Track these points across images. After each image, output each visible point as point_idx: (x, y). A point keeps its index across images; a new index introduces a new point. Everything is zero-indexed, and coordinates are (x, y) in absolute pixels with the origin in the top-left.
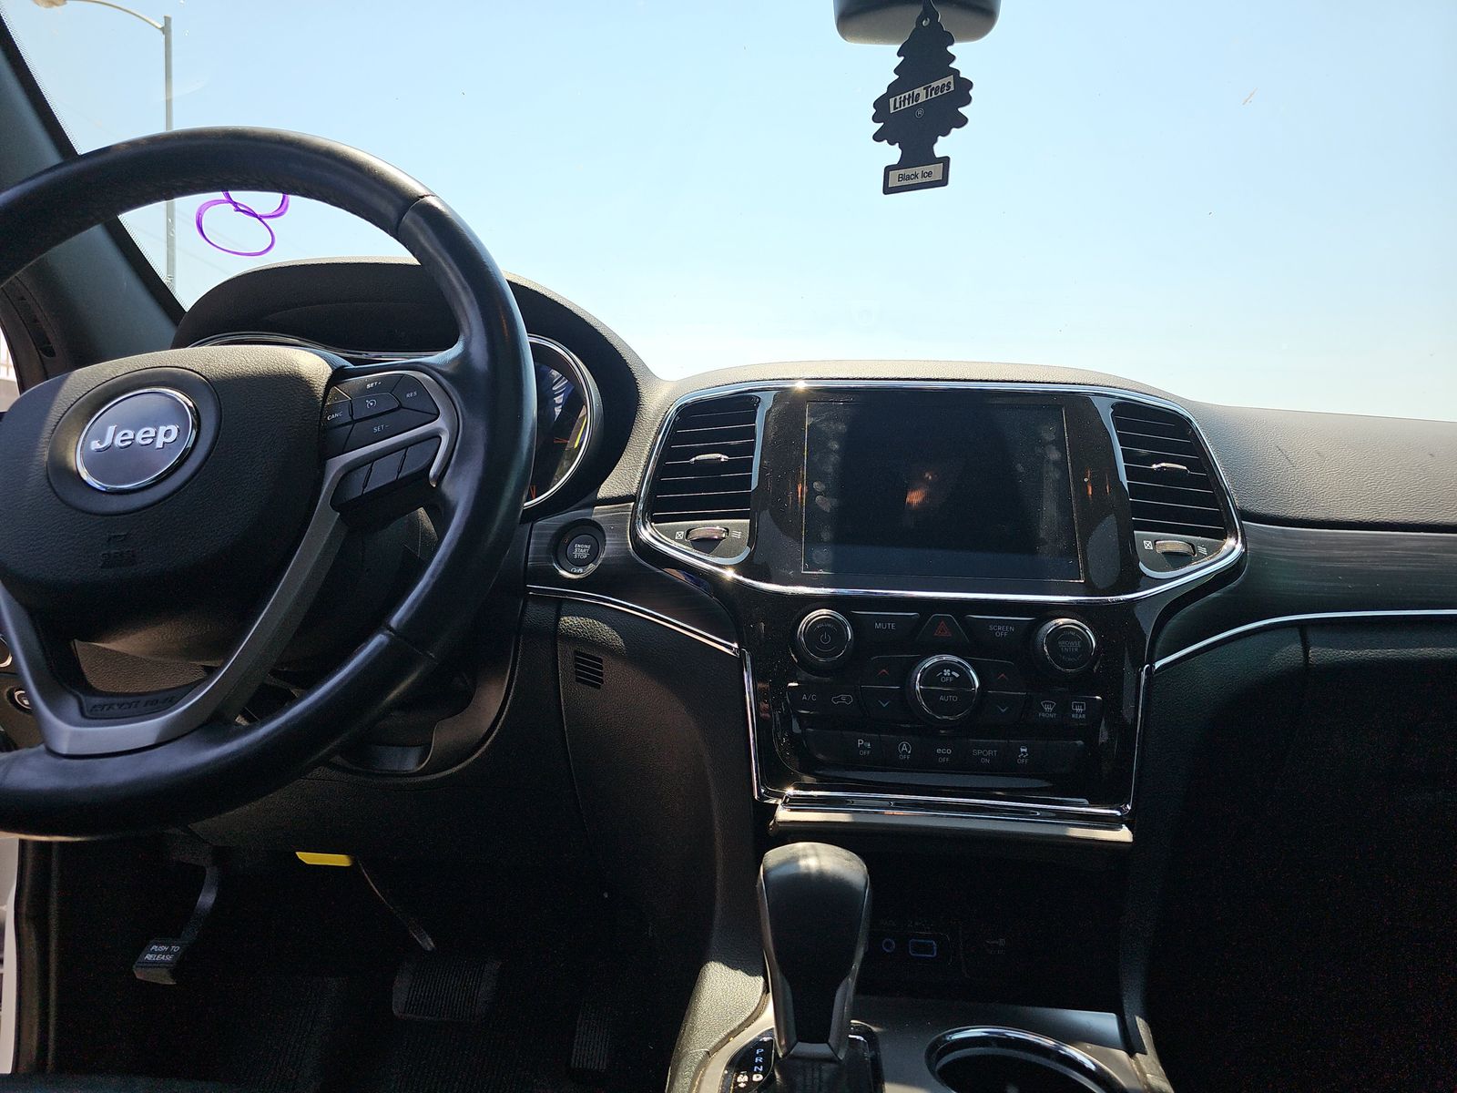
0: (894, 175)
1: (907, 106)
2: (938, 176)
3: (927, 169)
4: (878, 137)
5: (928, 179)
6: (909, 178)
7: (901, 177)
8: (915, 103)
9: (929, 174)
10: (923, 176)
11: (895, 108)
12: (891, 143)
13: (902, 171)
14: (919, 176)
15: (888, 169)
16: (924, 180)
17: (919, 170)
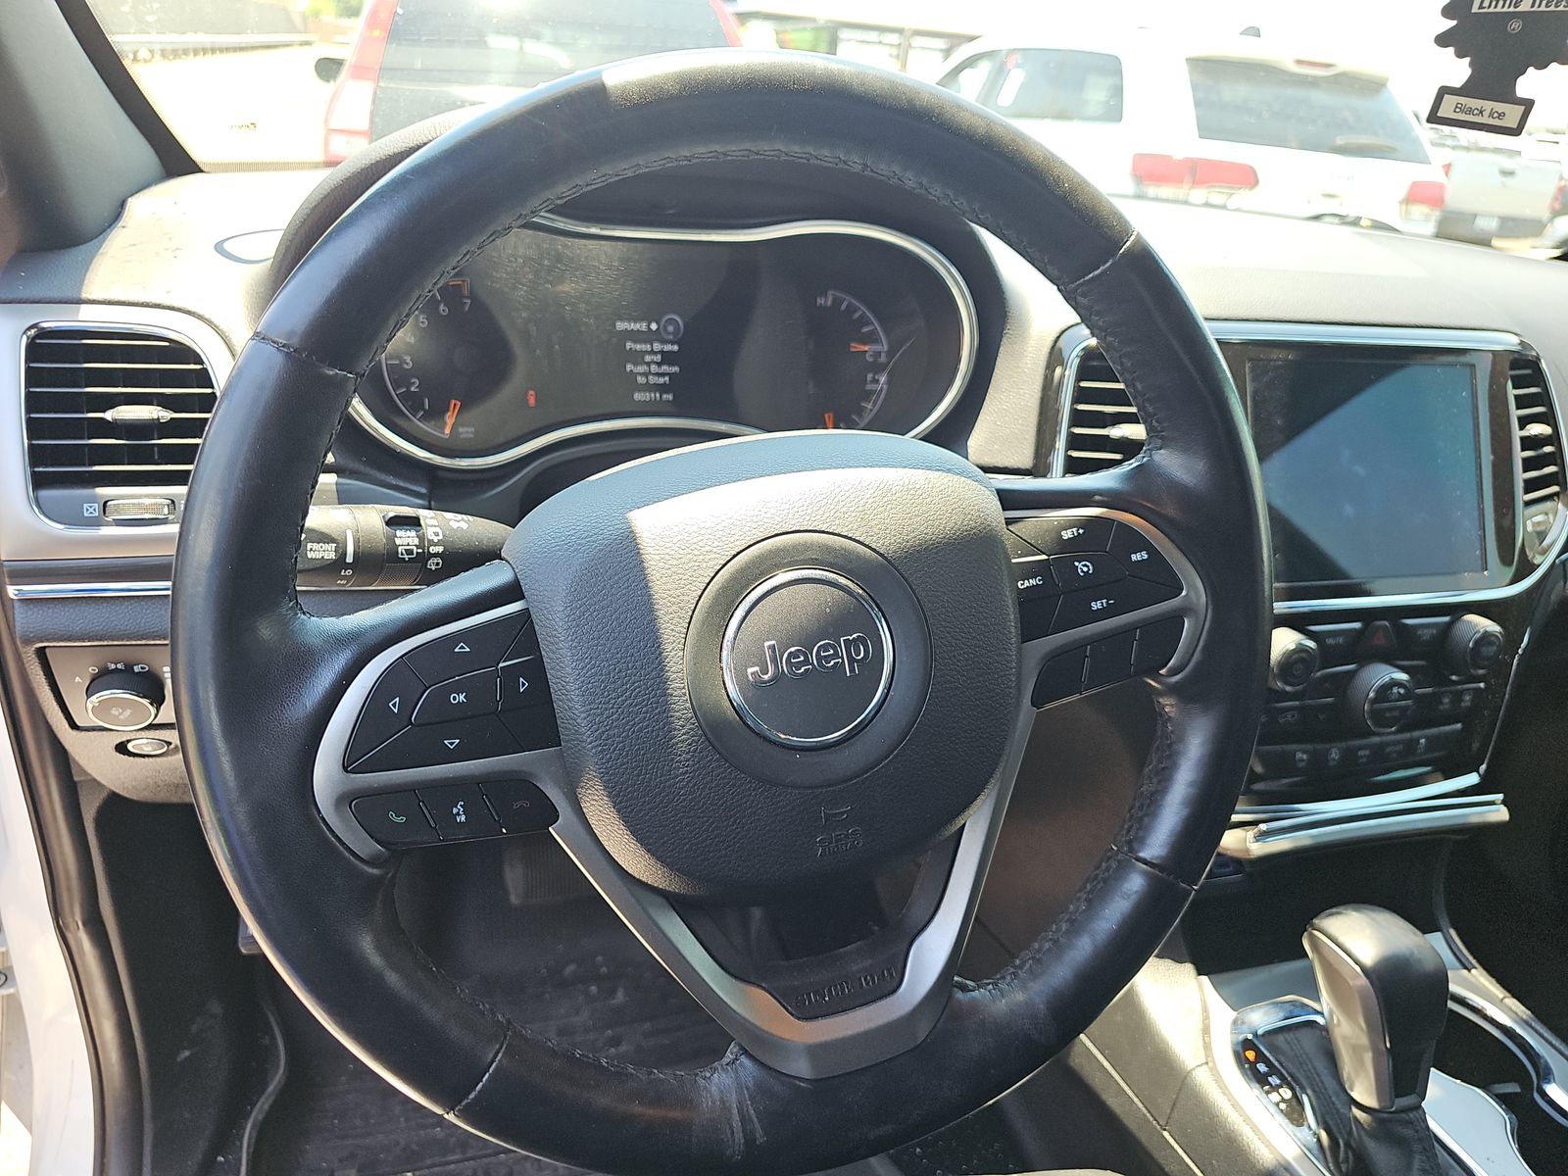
0: (1449, 101)
1: (1499, 9)
2: (1511, 122)
3: (1500, 107)
4: (1442, 40)
5: (1496, 122)
6: (1470, 111)
7: (1459, 108)
8: (1512, 9)
9: (1501, 115)
10: (1491, 115)
11: (1481, 7)
12: (1460, 55)
13: (1463, 100)
14: (1486, 114)
15: (1444, 91)
16: (1491, 121)
17: (1488, 105)
